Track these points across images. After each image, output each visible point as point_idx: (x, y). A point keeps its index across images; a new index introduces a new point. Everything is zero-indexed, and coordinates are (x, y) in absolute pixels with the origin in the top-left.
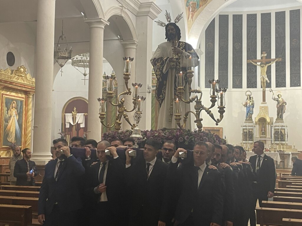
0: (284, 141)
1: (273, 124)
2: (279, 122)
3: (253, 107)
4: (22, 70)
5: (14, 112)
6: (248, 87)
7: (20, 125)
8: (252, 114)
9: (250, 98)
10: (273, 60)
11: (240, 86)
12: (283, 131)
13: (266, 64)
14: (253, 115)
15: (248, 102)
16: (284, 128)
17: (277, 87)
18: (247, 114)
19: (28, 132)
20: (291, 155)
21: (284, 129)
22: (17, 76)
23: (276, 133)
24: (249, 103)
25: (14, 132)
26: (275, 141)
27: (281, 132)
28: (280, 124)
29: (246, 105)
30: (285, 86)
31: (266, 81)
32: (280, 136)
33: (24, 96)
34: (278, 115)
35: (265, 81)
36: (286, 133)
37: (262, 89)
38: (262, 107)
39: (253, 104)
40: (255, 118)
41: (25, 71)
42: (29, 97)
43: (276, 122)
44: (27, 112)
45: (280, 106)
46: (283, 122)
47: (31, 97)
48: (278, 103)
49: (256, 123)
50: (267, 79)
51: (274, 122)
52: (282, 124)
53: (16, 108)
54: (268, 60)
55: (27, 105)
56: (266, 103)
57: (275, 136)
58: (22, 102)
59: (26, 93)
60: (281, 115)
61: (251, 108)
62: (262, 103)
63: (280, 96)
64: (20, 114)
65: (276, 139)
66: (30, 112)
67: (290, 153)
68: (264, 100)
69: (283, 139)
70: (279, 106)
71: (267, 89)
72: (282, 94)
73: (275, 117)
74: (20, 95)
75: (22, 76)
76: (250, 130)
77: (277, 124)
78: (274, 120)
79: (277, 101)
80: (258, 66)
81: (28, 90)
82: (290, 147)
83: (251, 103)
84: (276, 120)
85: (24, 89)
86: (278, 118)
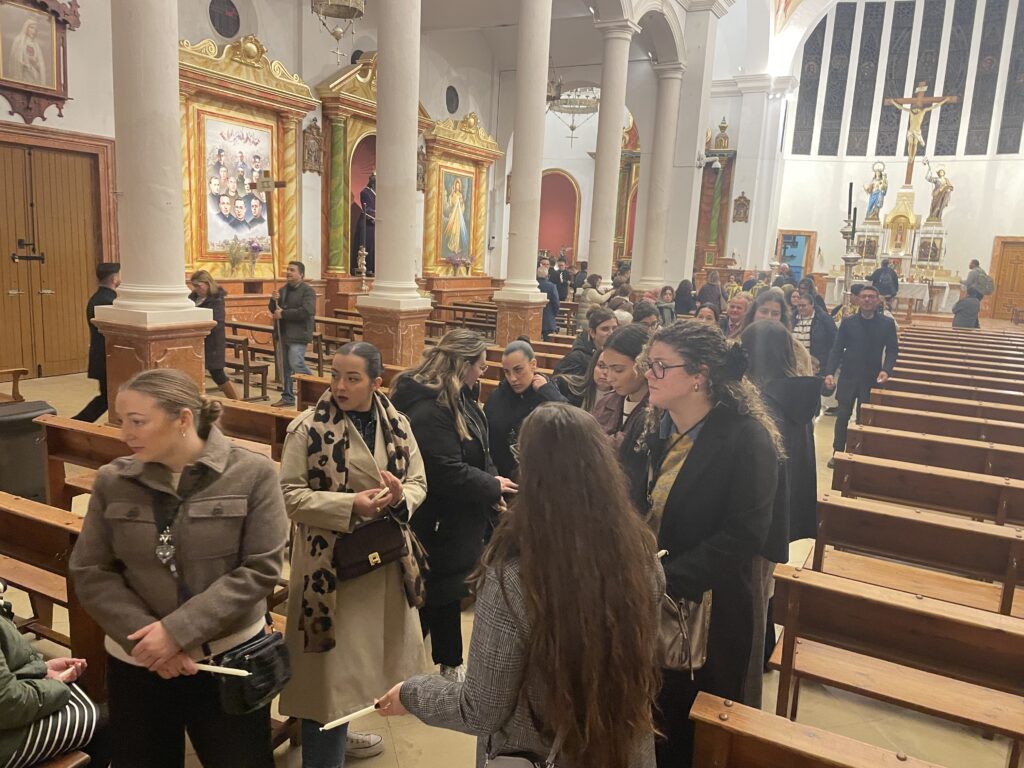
0: (938, 260)
1: (919, 228)
2: (932, 225)
3: (884, 194)
4: (472, 120)
5: (457, 198)
6: (878, 153)
7: (468, 223)
8: (881, 207)
9: (881, 176)
10: (938, 100)
11: (863, 152)
12: (938, 243)
13: (922, 108)
14: (881, 210)
15: (876, 183)
16: (941, 236)
17: (936, 154)
18: (871, 207)
19: (479, 234)
20: (947, 290)
21: (941, 239)
22: (463, 133)
23: (924, 245)
24: (878, 186)
25: (458, 235)
26: (919, 260)
27: (934, 243)
28: (934, 229)
29: (870, 190)
30: (953, 153)
31: (919, 143)
32: (930, 251)
33: (473, 169)
34: (932, 210)
35: (916, 143)
36: (943, 246)
37: (907, 158)
38: (904, 195)
39: (885, 189)
40: (886, 216)
41: (476, 121)
42: (480, 172)
43: (926, 225)
44: (478, 198)
45: (940, 193)
46: (940, 225)
47: (485, 170)
48: (937, 188)
49: (886, 226)
50: (920, 138)
51: (923, 224)
52: (939, 229)
53: (462, 192)
54: (928, 99)
55: (478, 185)
56: (911, 187)
57: (920, 252)
58: (469, 179)
59: (477, 163)
60: (939, 211)
61: (880, 196)
62: (904, 187)
63: (942, 174)
64: (466, 202)
65: (923, 256)
66: (483, 199)
67: (947, 284)
68: (908, 180)
69: (935, 258)
70: (937, 193)
71: (918, 159)
72: (946, 169)
74: (467, 168)
75: (471, 133)
76: (873, 239)
78: (923, 221)
79: (935, 183)
80: (903, 112)
81: (480, 158)
82: (948, 273)
83: (880, 186)
84: (928, 220)
85: (474, 157)
86: (931, 216)
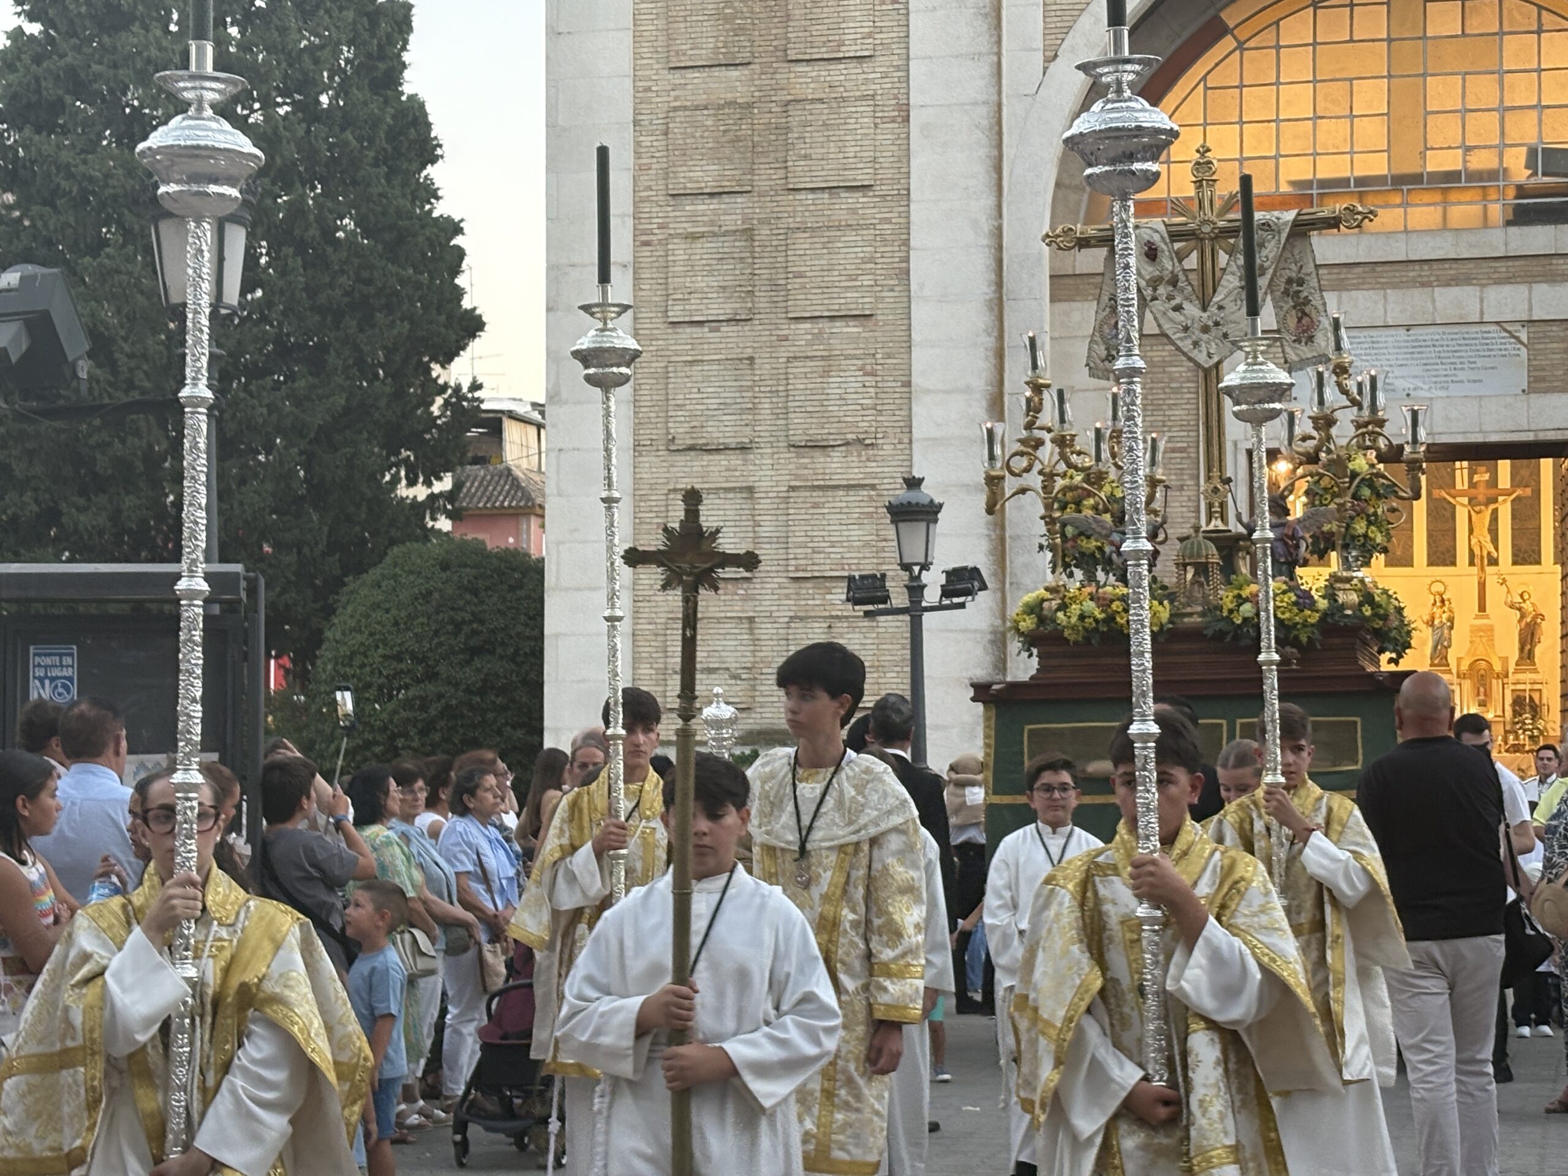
1: (1507, 676)
3: (1451, 628)
6: (1430, 564)
8: (1449, 646)
9: (1443, 601)
10: (1506, 494)
11: (1408, 562)
12: (1536, 696)
14: (1451, 651)
15: (1437, 611)
16: (1539, 686)
17: (1515, 563)
18: (1435, 648)
21: (1541, 691)
23: (1518, 700)
24: (1441, 615)
27: (1531, 698)
28: (1528, 676)
30: (1538, 562)
31: (1489, 553)
32: (1528, 709)
34: (1522, 650)
35: (1485, 554)
36: (1544, 701)
37: (1475, 570)
39: (1451, 620)
40: (1459, 660)
45: (1528, 624)
48: (1523, 616)
49: (1461, 675)
50: (1490, 546)
51: (1511, 670)
54: (1493, 492)
57: (1514, 711)
60: (1530, 651)
61: (1446, 631)
62: (1477, 617)
65: (1518, 716)
68: (1482, 608)
70: (1523, 624)
72: (1531, 589)
73: (1514, 655)
77: (1521, 677)
79: (1519, 609)
83: (1445, 616)
84: (1517, 665)
86: (1521, 658)
